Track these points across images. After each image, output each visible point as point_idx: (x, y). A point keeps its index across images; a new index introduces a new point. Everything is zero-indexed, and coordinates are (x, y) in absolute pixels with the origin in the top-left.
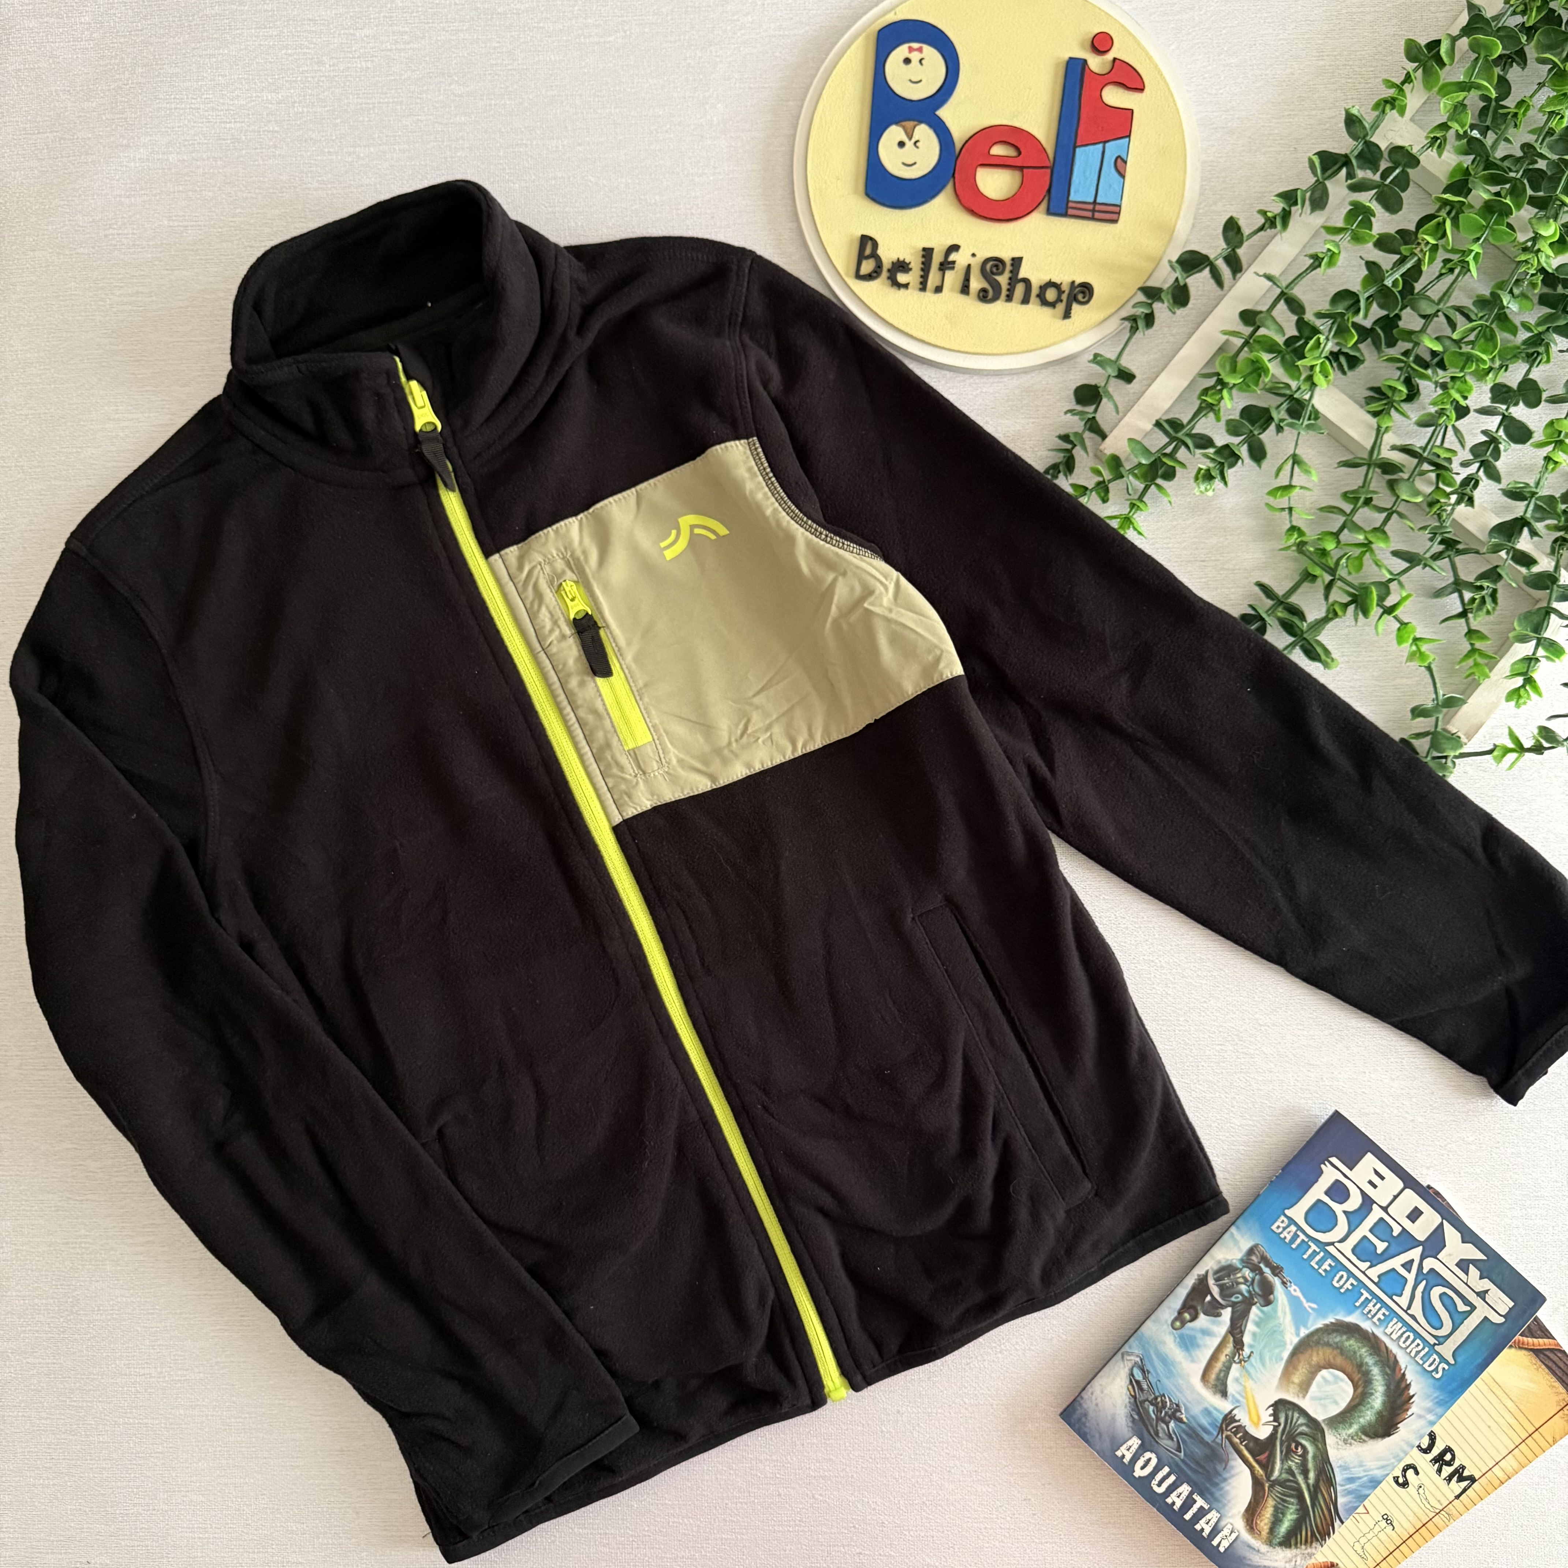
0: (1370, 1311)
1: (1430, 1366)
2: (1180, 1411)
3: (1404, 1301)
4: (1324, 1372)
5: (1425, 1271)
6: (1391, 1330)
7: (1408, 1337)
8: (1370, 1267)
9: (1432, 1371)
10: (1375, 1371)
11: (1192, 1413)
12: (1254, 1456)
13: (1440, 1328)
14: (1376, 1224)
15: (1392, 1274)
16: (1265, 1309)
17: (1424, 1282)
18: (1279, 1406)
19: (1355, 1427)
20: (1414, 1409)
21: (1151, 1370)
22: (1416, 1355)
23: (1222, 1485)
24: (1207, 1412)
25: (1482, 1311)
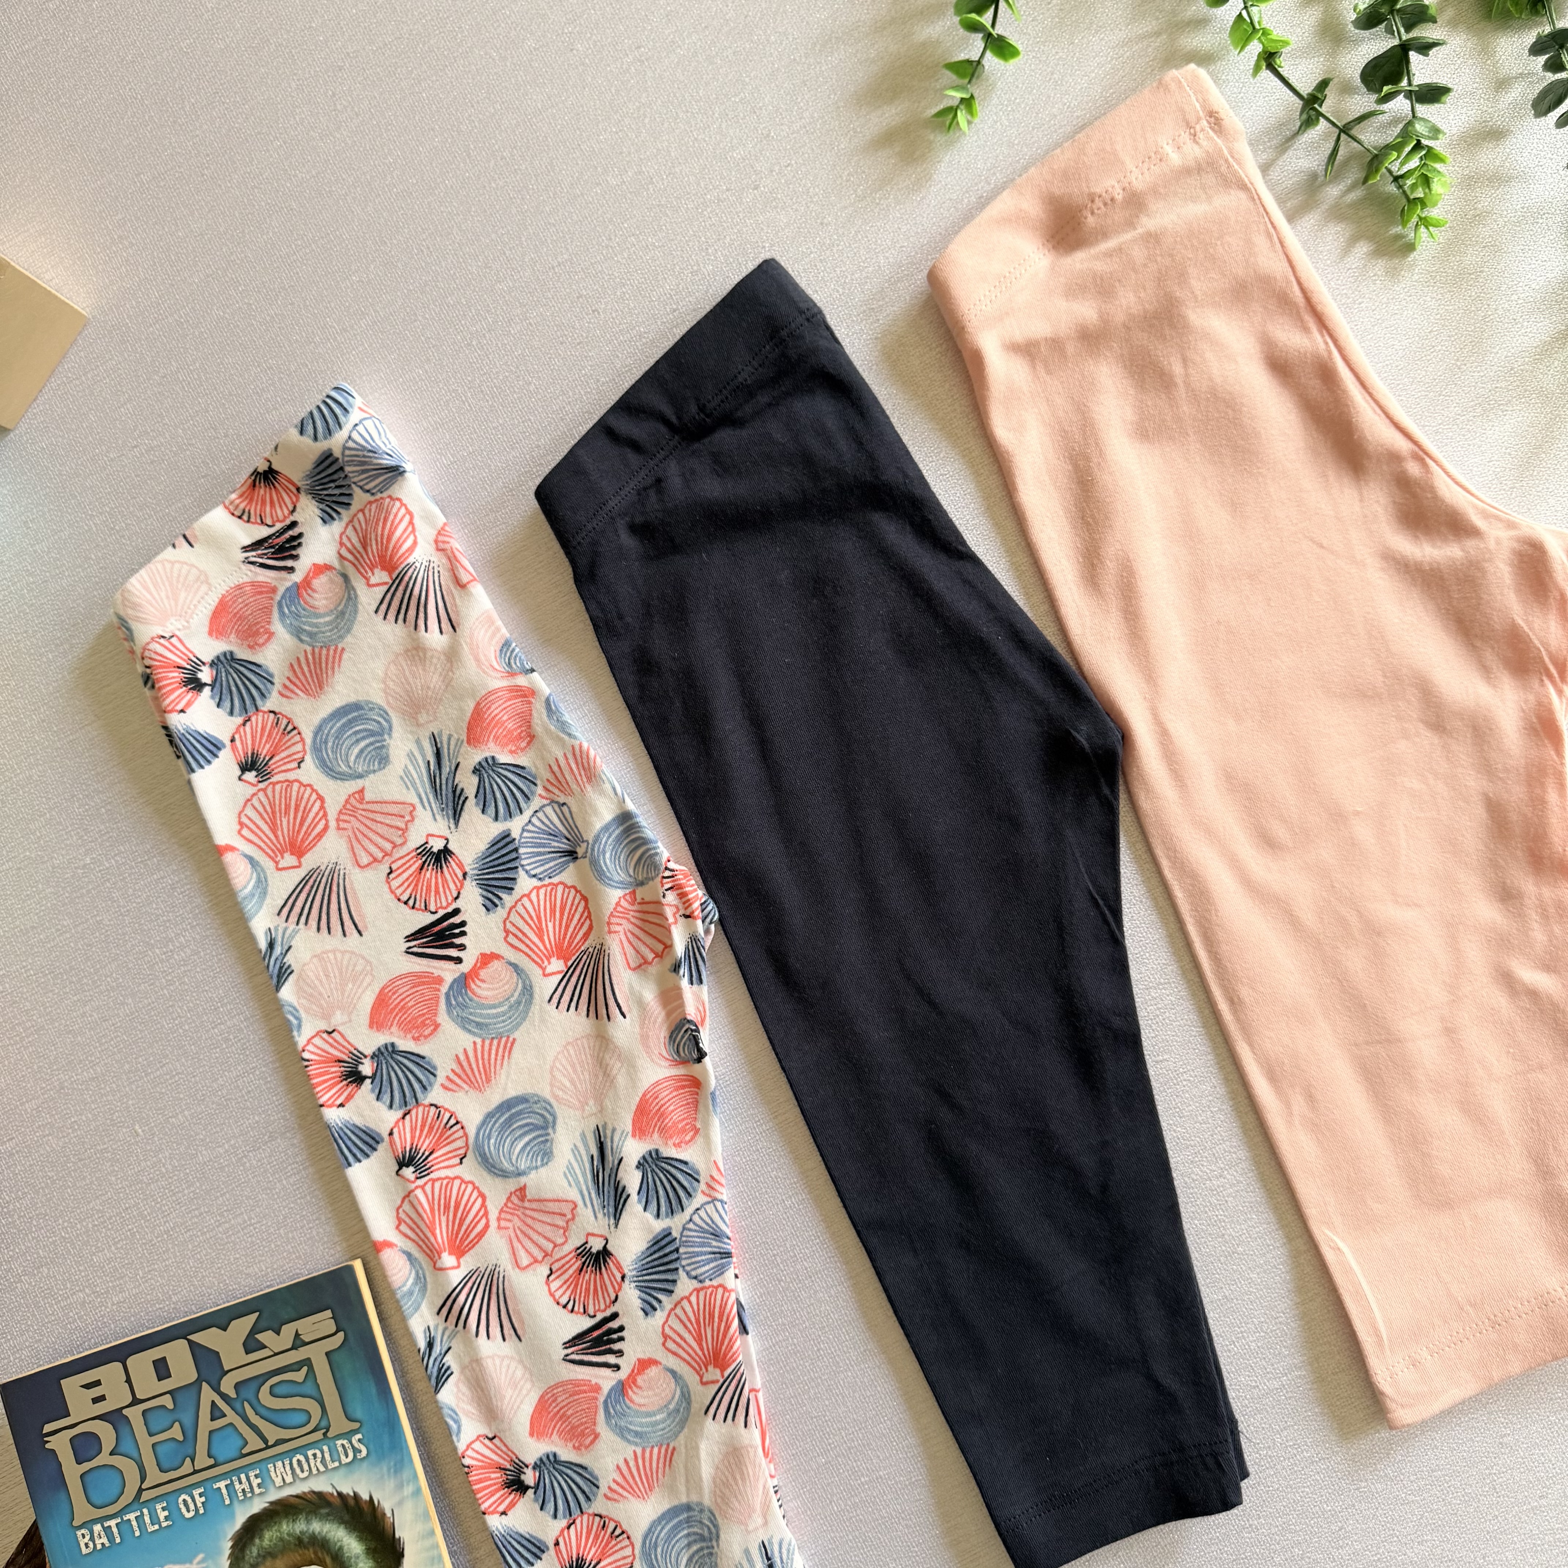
0: (243, 1490)
1: (347, 1457)
3: (255, 1443)
5: (233, 1395)
6: (280, 1476)
7: (298, 1460)
8: (193, 1461)
9: (355, 1456)
10: (318, 1527)
13: (310, 1417)
14: (145, 1424)
15: (215, 1437)
17: (246, 1404)
20: (387, 1506)
22: (325, 1466)
25: (316, 1354)
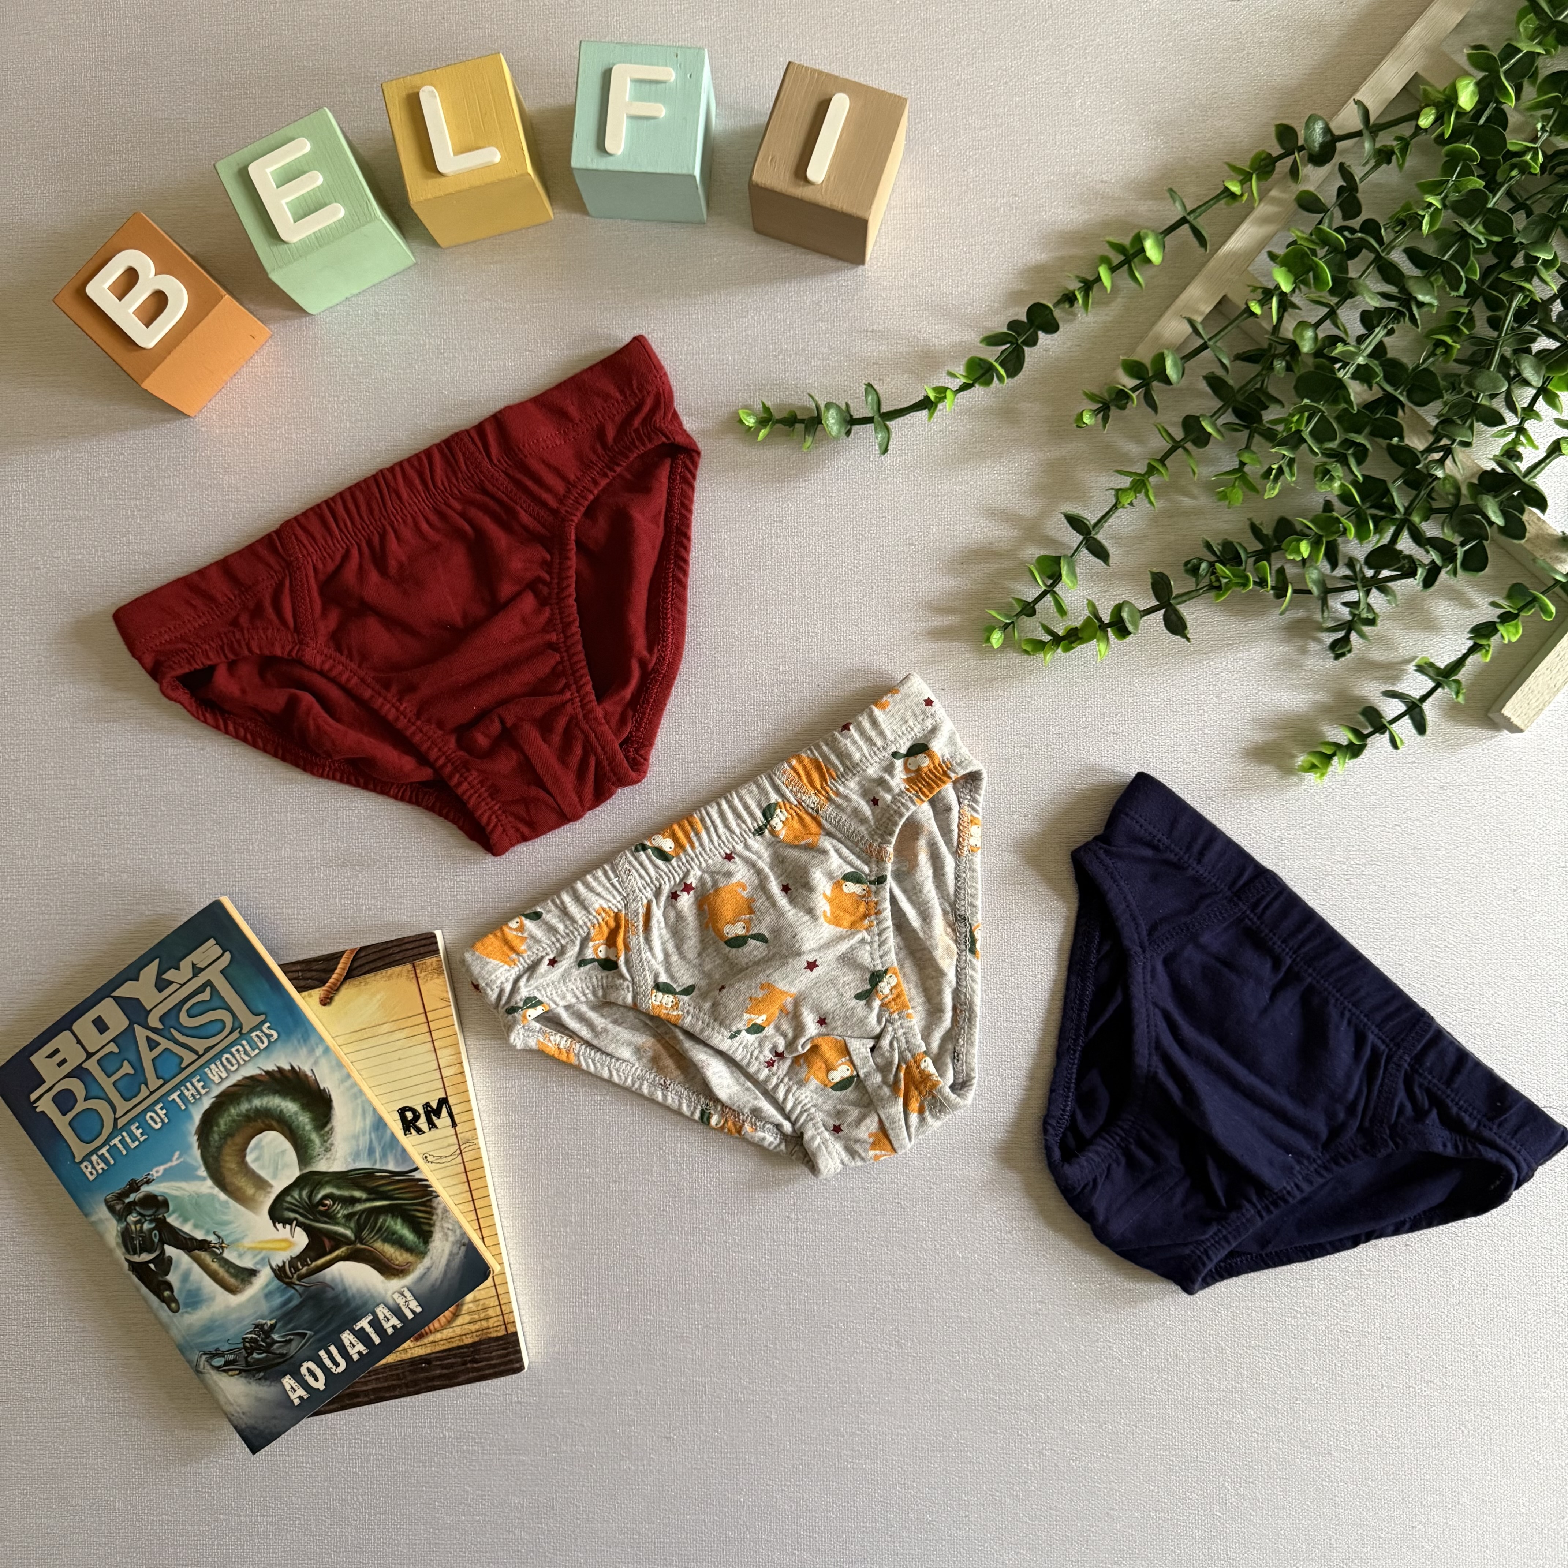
0: (192, 1095)
1: (263, 1043)
2: (263, 1325)
3: (189, 1057)
4: (249, 1158)
5: (160, 1027)
6: (216, 1075)
7: (226, 1059)
8: (147, 1085)
9: (269, 1041)
10: (257, 1102)
11: (266, 1313)
12: (325, 1254)
13: (225, 1023)
14: (103, 1069)
15: (158, 1062)
16: (171, 1208)
17: (172, 1030)
18: (277, 1215)
19: (314, 1137)
20: (306, 1068)
21: (216, 1346)
22: (249, 1055)
23: (350, 1294)
24: (268, 1296)
25: (213, 975)
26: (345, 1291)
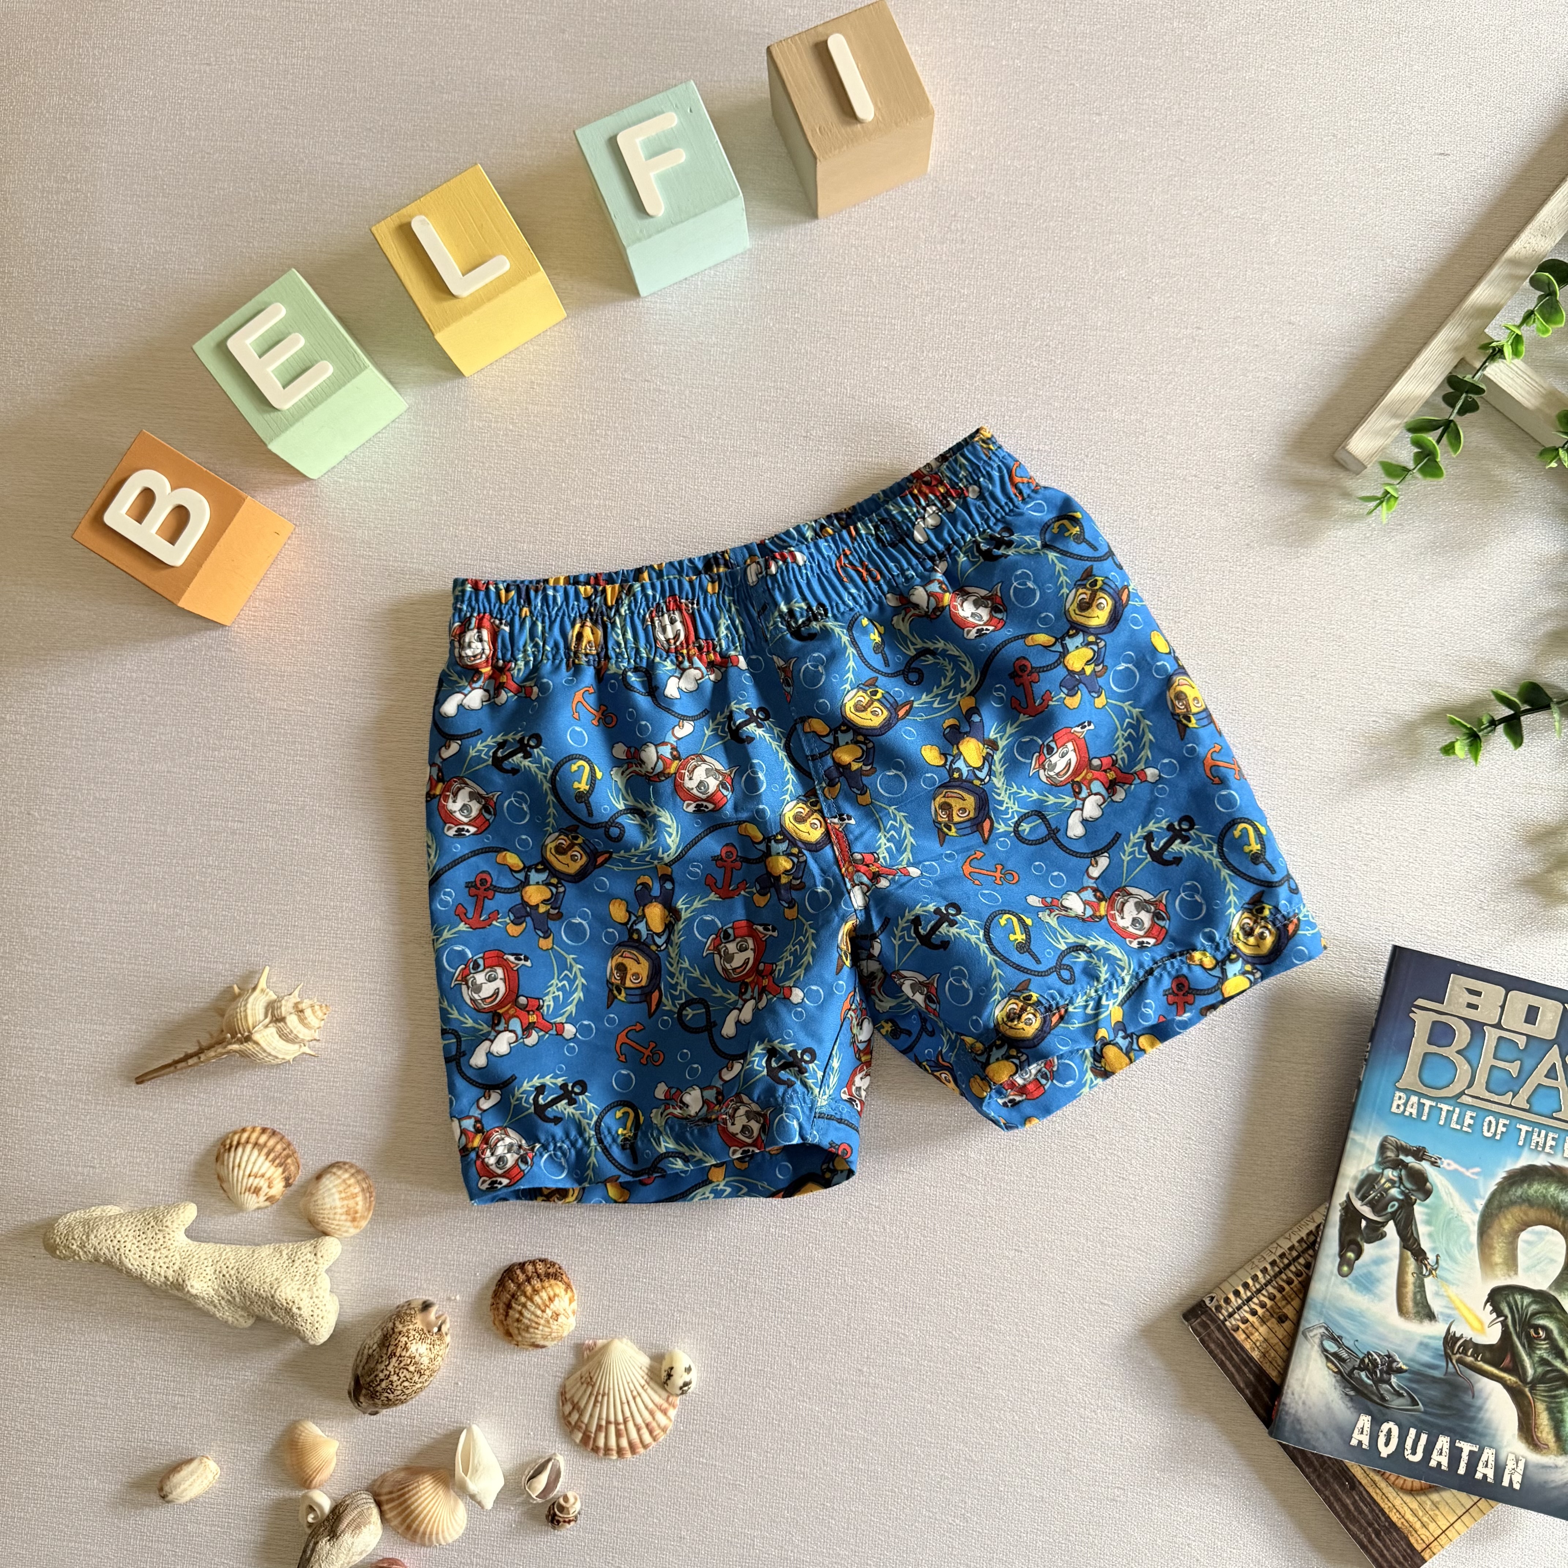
2: (1395, 1361)
4: (1524, 1236)
12: (1496, 1366)
16: (1428, 1201)
18: (1496, 1297)
21: (1343, 1334)
23: (1480, 1416)
24: (1424, 1346)
26: (1480, 1409)
